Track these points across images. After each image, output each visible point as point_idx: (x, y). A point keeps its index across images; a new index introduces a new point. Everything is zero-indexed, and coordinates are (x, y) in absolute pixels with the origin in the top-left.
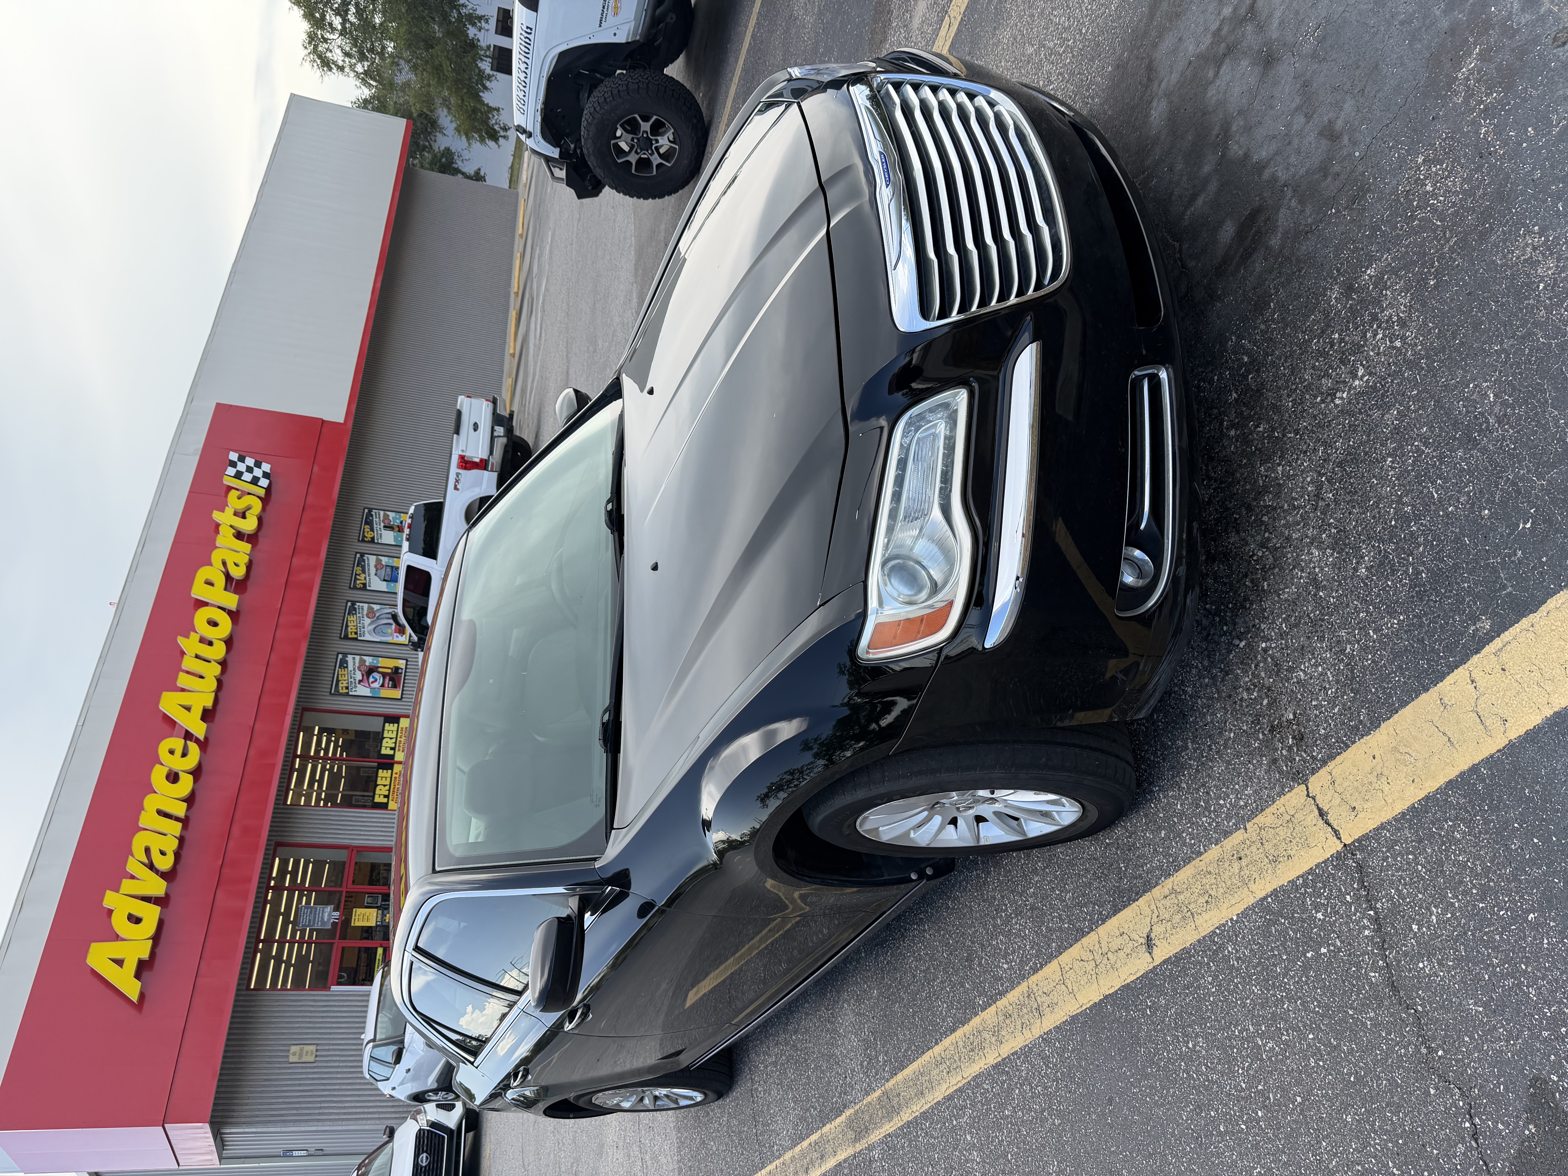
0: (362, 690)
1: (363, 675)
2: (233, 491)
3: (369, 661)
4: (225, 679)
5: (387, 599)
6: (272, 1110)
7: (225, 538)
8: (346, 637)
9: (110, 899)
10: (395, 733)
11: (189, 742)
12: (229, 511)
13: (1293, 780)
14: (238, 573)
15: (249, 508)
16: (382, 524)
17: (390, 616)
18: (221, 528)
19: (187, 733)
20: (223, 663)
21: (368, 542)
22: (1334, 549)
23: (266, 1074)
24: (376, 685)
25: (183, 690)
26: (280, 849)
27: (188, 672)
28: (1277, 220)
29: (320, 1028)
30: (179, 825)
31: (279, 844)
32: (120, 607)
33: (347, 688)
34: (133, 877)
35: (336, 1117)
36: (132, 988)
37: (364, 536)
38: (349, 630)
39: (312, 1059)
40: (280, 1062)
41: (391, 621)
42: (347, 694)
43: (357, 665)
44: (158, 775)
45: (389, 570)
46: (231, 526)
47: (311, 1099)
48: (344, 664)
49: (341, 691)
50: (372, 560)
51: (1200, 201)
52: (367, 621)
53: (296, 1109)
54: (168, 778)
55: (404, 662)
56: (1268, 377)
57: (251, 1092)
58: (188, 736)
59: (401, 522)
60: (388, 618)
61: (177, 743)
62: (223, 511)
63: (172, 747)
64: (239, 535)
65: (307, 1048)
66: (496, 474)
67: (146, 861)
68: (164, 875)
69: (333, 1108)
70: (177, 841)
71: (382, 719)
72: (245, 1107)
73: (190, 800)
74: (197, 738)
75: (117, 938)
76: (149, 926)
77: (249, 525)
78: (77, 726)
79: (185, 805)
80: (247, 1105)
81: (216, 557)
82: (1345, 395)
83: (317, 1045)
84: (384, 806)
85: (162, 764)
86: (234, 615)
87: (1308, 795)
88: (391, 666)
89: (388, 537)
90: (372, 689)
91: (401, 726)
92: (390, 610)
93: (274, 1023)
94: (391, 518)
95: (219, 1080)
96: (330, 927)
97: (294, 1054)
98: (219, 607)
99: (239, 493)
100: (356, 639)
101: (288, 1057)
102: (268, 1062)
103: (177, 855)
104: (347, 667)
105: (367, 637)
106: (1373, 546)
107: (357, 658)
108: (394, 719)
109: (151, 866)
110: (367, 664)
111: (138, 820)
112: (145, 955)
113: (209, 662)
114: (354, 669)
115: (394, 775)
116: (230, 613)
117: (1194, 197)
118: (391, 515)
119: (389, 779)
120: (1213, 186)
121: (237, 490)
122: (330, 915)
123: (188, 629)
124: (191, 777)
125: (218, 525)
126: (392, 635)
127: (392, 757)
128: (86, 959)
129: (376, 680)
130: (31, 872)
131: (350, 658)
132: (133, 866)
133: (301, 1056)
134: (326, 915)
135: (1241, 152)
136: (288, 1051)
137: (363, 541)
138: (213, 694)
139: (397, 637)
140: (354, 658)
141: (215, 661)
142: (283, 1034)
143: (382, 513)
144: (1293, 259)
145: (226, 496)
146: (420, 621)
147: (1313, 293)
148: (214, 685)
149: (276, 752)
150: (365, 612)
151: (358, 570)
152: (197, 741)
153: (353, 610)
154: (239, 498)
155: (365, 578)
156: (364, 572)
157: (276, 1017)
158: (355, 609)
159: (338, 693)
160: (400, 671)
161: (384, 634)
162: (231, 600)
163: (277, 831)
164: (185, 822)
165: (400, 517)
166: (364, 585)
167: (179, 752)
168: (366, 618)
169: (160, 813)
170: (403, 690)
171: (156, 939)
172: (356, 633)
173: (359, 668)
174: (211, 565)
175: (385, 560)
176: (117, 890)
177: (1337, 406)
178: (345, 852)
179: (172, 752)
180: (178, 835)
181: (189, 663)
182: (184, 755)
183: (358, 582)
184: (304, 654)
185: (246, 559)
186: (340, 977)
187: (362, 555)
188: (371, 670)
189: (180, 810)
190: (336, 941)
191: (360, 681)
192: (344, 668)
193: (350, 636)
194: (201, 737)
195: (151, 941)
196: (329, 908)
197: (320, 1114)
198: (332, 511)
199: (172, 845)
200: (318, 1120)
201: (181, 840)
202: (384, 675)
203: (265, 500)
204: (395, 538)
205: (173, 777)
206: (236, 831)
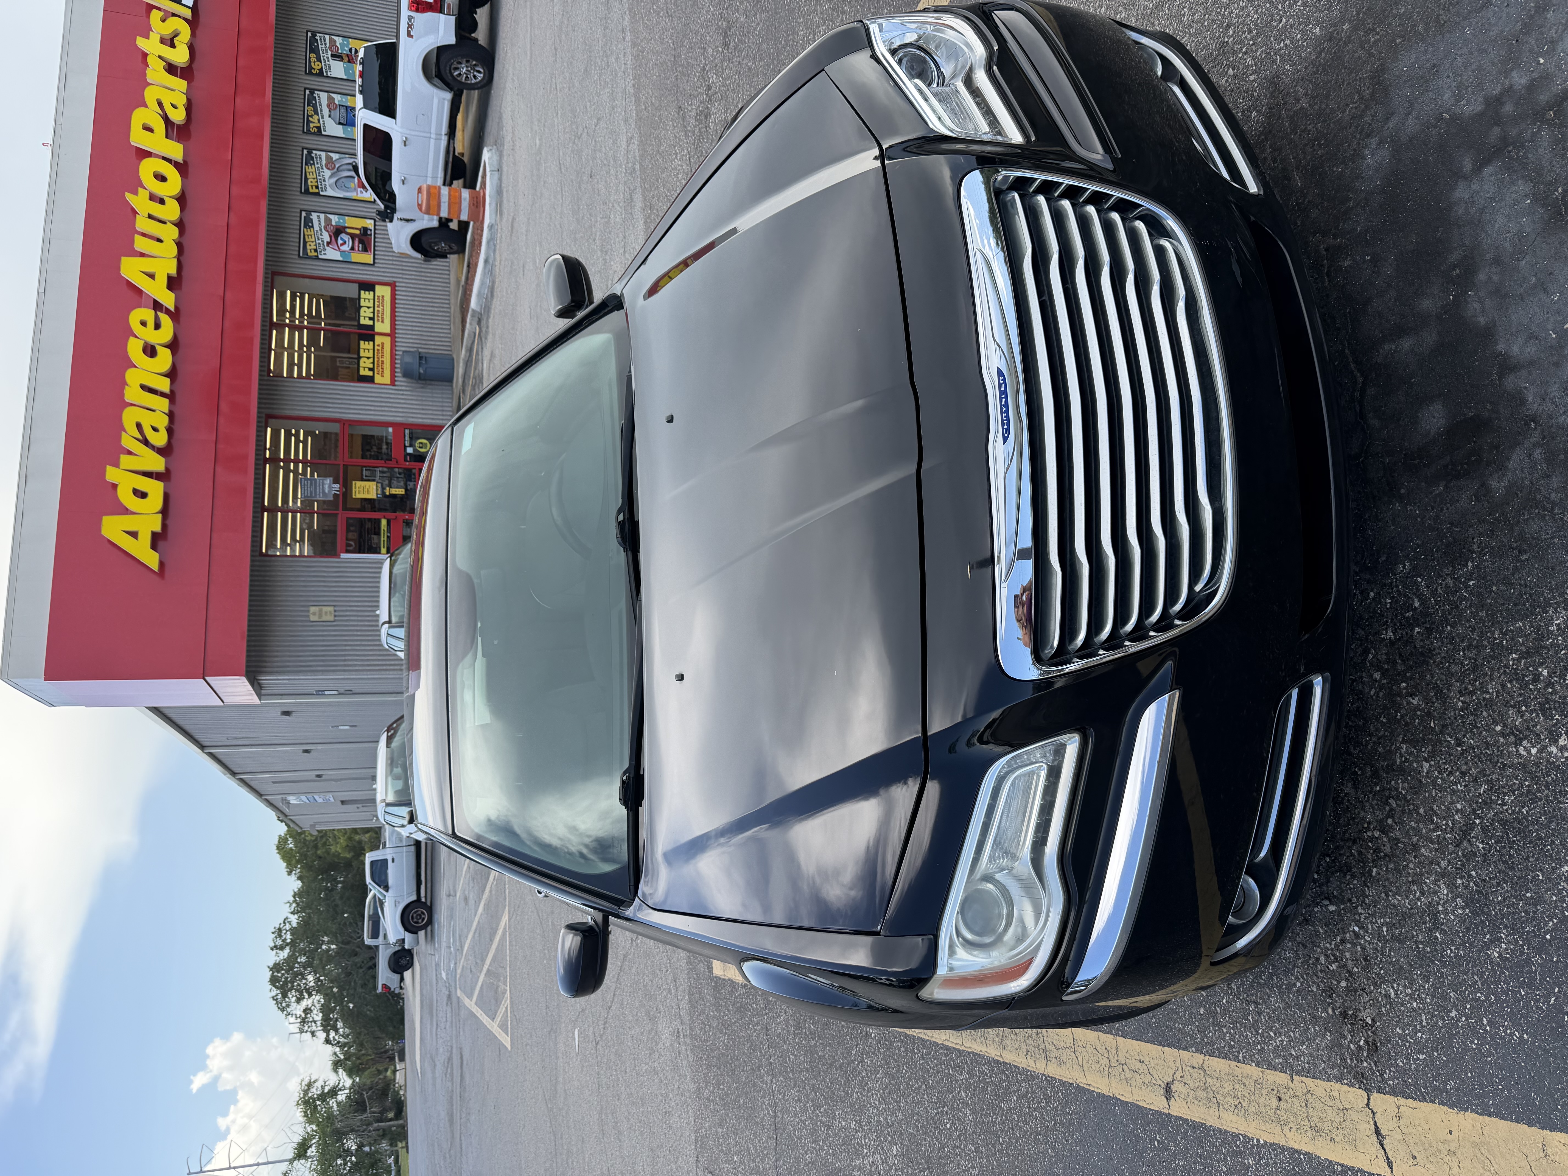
0: (332, 254)
1: (330, 237)
2: (154, 11)
3: (334, 219)
4: (185, 242)
5: (345, 146)
6: (301, 661)
7: (156, 72)
8: (307, 192)
9: (112, 474)
10: (372, 301)
11: (159, 313)
12: (155, 37)
13: (1355, 1078)
14: (178, 116)
15: (176, 34)
16: (330, 53)
17: (351, 167)
18: (149, 59)
19: (155, 302)
20: (180, 224)
21: (316, 74)
22: (1467, 905)
23: (291, 631)
24: (346, 248)
25: (142, 255)
26: (271, 421)
27: (144, 235)
28: (1508, 460)
29: (335, 591)
30: (166, 402)
31: (269, 416)
32: (56, 147)
33: (316, 250)
34: (130, 453)
35: (360, 668)
36: (152, 560)
37: (311, 68)
38: (310, 184)
39: (331, 618)
40: (302, 621)
41: (353, 174)
42: (317, 258)
43: (323, 224)
44: (134, 349)
45: (343, 110)
46: (160, 57)
47: (335, 653)
48: (309, 223)
49: (310, 254)
50: (324, 96)
51: (1406, 344)
52: (327, 173)
53: (323, 661)
54: (145, 351)
55: (372, 222)
56: (1440, 648)
57: (278, 646)
58: (157, 306)
59: (351, 50)
60: (349, 170)
61: (148, 314)
62: (147, 37)
63: (144, 318)
64: (171, 69)
65: (325, 609)
66: (454, 17)
67: (140, 437)
68: (160, 451)
69: (356, 660)
70: (167, 418)
71: (356, 286)
72: (276, 659)
73: (172, 374)
74: (166, 308)
75: (126, 511)
76: (155, 501)
77: (180, 55)
78: (38, 293)
79: (168, 380)
80: (277, 656)
81: (151, 95)
82: (1534, 751)
83: (334, 606)
84: (370, 380)
85: (136, 337)
86: (182, 168)
87: (1368, 1105)
88: (359, 227)
89: (337, 69)
90: (342, 252)
91: (377, 294)
92: (351, 161)
93: (291, 586)
94: (338, 44)
95: (248, 641)
96: (332, 499)
97: (314, 614)
98: (164, 158)
99: (161, 14)
100: (318, 194)
101: (308, 616)
102: (291, 621)
103: (170, 430)
104: (312, 227)
105: (330, 192)
106: (1516, 941)
107: (322, 216)
108: (369, 286)
109: (146, 442)
110: (334, 223)
111: (123, 395)
112: (158, 528)
113: (164, 223)
114: (321, 230)
115: (376, 347)
116: (176, 165)
117: (1400, 331)
118: (339, 40)
119: (371, 351)
120: (1430, 337)
121: (159, 9)
122: (330, 487)
123: (136, 185)
124: (168, 351)
125: (145, 55)
126: (355, 190)
127: (372, 327)
128: (100, 531)
129: (345, 243)
130: (28, 446)
131: (314, 216)
132: (128, 441)
133: (320, 616)
134: (326, 487)
135: (1482, 320)
136: (308, 611)
137: (310, 73)
138: (176, 260)
139: (361, 192)
140: (319, 217)
141: (171, 222)
142: (301, 596)
143: (327, 37)
144: (1517, 529)
145: (148, 17)
146: (384, 185)
147: (1531, 595)
148: (174, 250)
149: (252, 325)
150: (324, 162)
151: (309, 110)
152: (167, 312)
153: (310, 160)
154: (163, 21)
155: (319, 120)
156: (316, 113)
157: (292, 581)
158: (312, 159)
159: (306, 257)
160: (369, 232)
161: (347, 189)
162: (176, 150)
163: (265, 403)
164: (171, 396)
165: (348, 43)
166: (319, 128)
167: (151, 323)
168: (325, 169)
169: (143, 387)
170: (374, 255)
171: (165, 512)
172: (317, 187)
173: (325, 228)
174: (146, 106)
175: (337, 98)
176: (117, 465)
177: (1519, 755)
178: (337, 425)
179: (144, 324)
180: (167, 411)
181: (142, 224)
182: (157, 326)
183: (312, 125)
184: (266, 215)
185: (183, 100)
186: (348, 545)
187: (312, 91)
188: (338, 231)
189: (164, 385)
190: (340, 512)
191: (328, 243)
192: (310, 227)
193: (311, 191)
194: (172, 308)
195: (160, 516)
196: (328, 481)
197: (345, 665)
198: (271, 39)
199: (162, 422)
200: (344, 671)
201: (171, 415)
202: (353, 236)
203: (193, 23)
204: (346, 71)
205: (150, 351)
206: (224, 407)
